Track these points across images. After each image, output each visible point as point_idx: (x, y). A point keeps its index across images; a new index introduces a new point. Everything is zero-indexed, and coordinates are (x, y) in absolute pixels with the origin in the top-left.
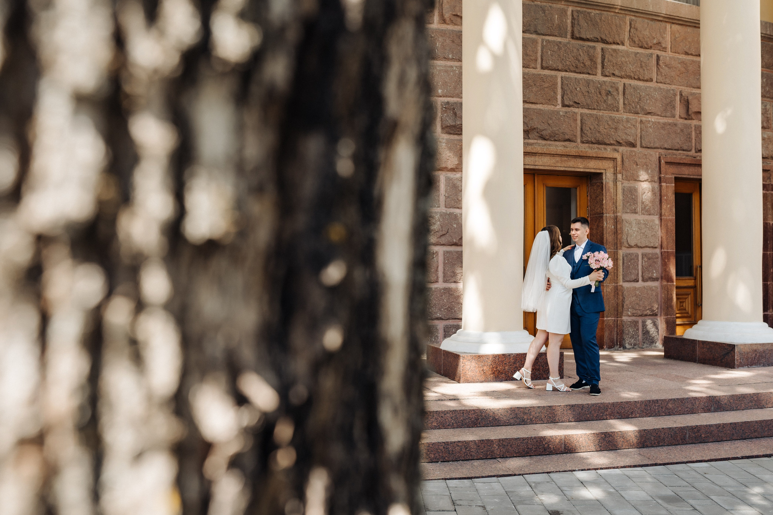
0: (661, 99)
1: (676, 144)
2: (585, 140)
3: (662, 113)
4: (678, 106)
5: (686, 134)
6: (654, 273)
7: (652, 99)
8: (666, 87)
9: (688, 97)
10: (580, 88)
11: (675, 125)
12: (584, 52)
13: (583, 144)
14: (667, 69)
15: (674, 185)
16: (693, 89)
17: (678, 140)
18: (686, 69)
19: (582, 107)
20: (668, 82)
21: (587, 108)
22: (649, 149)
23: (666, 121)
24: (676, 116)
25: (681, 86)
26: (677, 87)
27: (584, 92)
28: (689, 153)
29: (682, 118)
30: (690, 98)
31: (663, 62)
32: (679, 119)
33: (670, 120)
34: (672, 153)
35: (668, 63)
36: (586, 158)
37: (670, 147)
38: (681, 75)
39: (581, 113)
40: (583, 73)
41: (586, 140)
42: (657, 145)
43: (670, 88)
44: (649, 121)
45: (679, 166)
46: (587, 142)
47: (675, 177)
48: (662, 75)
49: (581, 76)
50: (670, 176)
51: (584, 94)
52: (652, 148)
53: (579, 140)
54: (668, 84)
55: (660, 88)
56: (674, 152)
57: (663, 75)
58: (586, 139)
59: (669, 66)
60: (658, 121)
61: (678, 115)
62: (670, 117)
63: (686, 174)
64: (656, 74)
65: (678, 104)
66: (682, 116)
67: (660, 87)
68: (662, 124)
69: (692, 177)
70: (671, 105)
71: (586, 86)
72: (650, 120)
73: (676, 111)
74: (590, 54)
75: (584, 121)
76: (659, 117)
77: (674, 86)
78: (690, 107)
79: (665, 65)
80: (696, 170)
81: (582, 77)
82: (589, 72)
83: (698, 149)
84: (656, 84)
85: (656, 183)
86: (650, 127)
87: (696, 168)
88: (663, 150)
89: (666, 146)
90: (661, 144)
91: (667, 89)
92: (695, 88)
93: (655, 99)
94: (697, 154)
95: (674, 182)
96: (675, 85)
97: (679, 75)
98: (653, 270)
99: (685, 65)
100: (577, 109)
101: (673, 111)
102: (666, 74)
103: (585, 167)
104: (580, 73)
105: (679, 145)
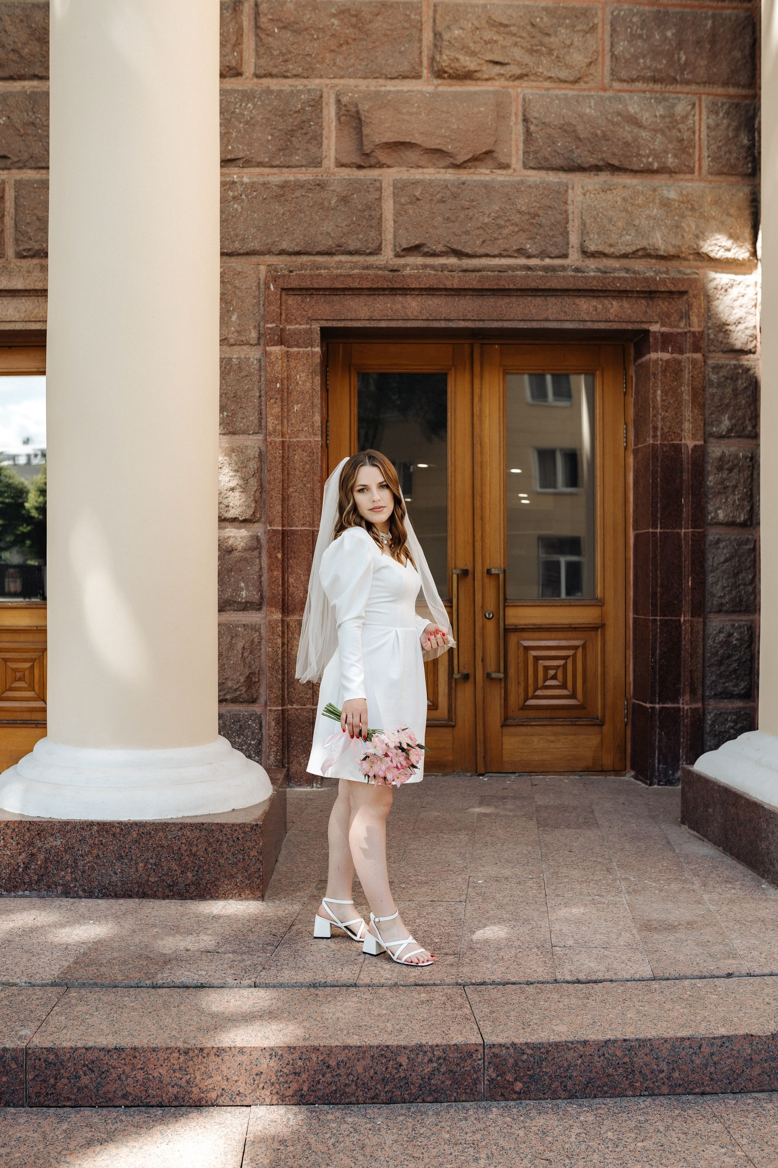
0: (268, 119)
1: (320, 237)
2: (24, 250)
3: (271, 158)
4: (334, 134)
5: (360, 207)
6: (242, 589)
7: (236, 123)
8: (291, 86)
9: (356, 106)
10: (9, 117)
11: (321, 185)
12: (17, 21)
13: (22, 260)
14: (288, 34)
15: (318, 349)
16: (389, 82)
17: (327, 227)
18: (359, 29)
19: (17, 165)
20: (294, 72)
21: (33, 165)
22: (233, 259)
23: (292, 178)
24: (325, 162)
25: (342, 77)
26: (328, 81)
27: (18, 126)
28: (371, 259)
29: (343, 165)
30: (364, 107)
31: (271, 17)
32: (336, 170)
33: (305, 175)
34: (314, 263)
35: (292, 19)
36: (27, 294)
37: (297, 249)
38: (344, 48)
39: (16, 181)
40: (21, 78)
41: (29, 250)
42: (254, 245)
43: (305, 86)
44: (234, 183)
45: (335, 298)
46: (31, 253)
47: (322, 329)
48: (272, 54)
49: (15, 87)
50: (304, 326)
51: (19, 131)
52: (239, 255)
53: (10, 251)
54: (295, 76)
55: (268, 91)
56: (319, 259)
57: (275, 53)
58: (28, 247)
59: (296, 27)
60: (262, 180)
61: (333, 159)
62: (305, 166)
63: (362, 316)
64: (253, 53)
65: (333, 128)
66: (344, 161)
67: (268, 87)
68: (275, 188)
69: (383, 324)
70: (306, 134)
71: (26, 111)
72: (236, 180)
73: (325, 146)
74: (33, 25)
75: (22, 200)
76: (267, 170)
77: (317, 81)
78: (366, 131)
79: (281, 25)
80: (399, 306)
81: (18, 89)
82: (36, 73)
83: (401, 246)
84: (255, 80)
85: (254, 348)
86: (234, 198)
87: (400, 298)
88: (282, 258)
89: (285, 245)
90: (269, 241)
91: (292, 91)
92: (392, 78)
93: (247, 123)
94: (402, 261)
95: (318, 341)
96: (321, 77)
97: (333, 48)
98: (237, 582)
99: (354, 20)
100: (6, 172)
101: (314, 150)
102: (284, 51)
103: (27, 319)
104: (11, 78)
105: (332, 238)
